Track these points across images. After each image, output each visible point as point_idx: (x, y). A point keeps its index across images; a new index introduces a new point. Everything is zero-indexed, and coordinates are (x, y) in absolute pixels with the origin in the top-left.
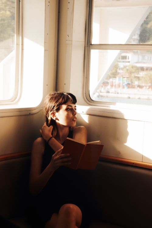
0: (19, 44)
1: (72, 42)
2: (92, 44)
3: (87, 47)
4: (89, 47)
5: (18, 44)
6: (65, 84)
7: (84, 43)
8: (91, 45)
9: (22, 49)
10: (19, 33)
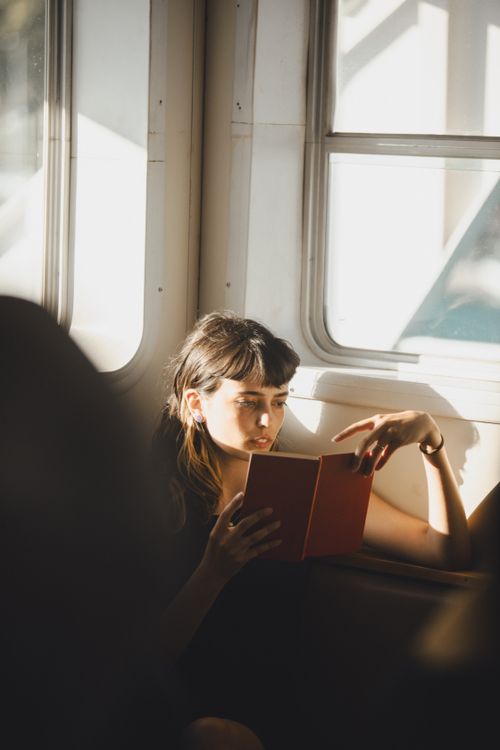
0: (60, 140)
1: (252, 128)
2: (335, 130)
3: (317, 142)
4: (323, 143)
5: (54, 139)
6: (228, 285)
7: (301, 130)
8: (331, 135)
9: (71, 157)
10: (59, 98)
